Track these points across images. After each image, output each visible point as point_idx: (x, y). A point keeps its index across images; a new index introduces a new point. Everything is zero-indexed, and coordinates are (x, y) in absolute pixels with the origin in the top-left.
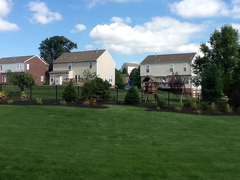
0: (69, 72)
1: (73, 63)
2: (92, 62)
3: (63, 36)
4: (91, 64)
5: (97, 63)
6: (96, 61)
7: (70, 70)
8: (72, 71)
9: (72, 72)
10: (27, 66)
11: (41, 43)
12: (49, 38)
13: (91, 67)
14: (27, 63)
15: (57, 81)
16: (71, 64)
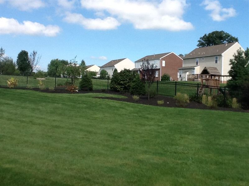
0: (195, 68)
1: (200, 58)
2: (218, 56)
3: (222, 31)
4: (217, 58)
5: (223, 57)
6: (221, 55)
7: (197, 65)
8: (199, 66)
9: (199, 68)
10: (163, 63)
11: (199, 40)
12: (208, 34)
13: (216, 62)
14: (163, 59)
15: (184, 77)
16: (198, 59)
